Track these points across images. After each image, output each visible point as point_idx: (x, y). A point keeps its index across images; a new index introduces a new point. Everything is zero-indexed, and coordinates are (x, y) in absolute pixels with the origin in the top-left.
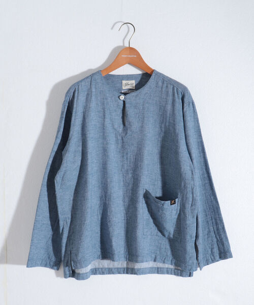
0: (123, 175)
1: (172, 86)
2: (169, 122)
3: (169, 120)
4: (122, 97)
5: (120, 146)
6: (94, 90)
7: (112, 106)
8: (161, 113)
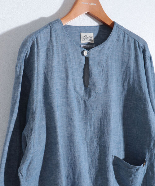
0: (87, 145)
1: (133, 40)
2: (134, 80)
3: (133, 76)
4: (86, 53)
5: (82, 111)
6: (55, 44)
7: (74, 64)
8: (123, 70)
